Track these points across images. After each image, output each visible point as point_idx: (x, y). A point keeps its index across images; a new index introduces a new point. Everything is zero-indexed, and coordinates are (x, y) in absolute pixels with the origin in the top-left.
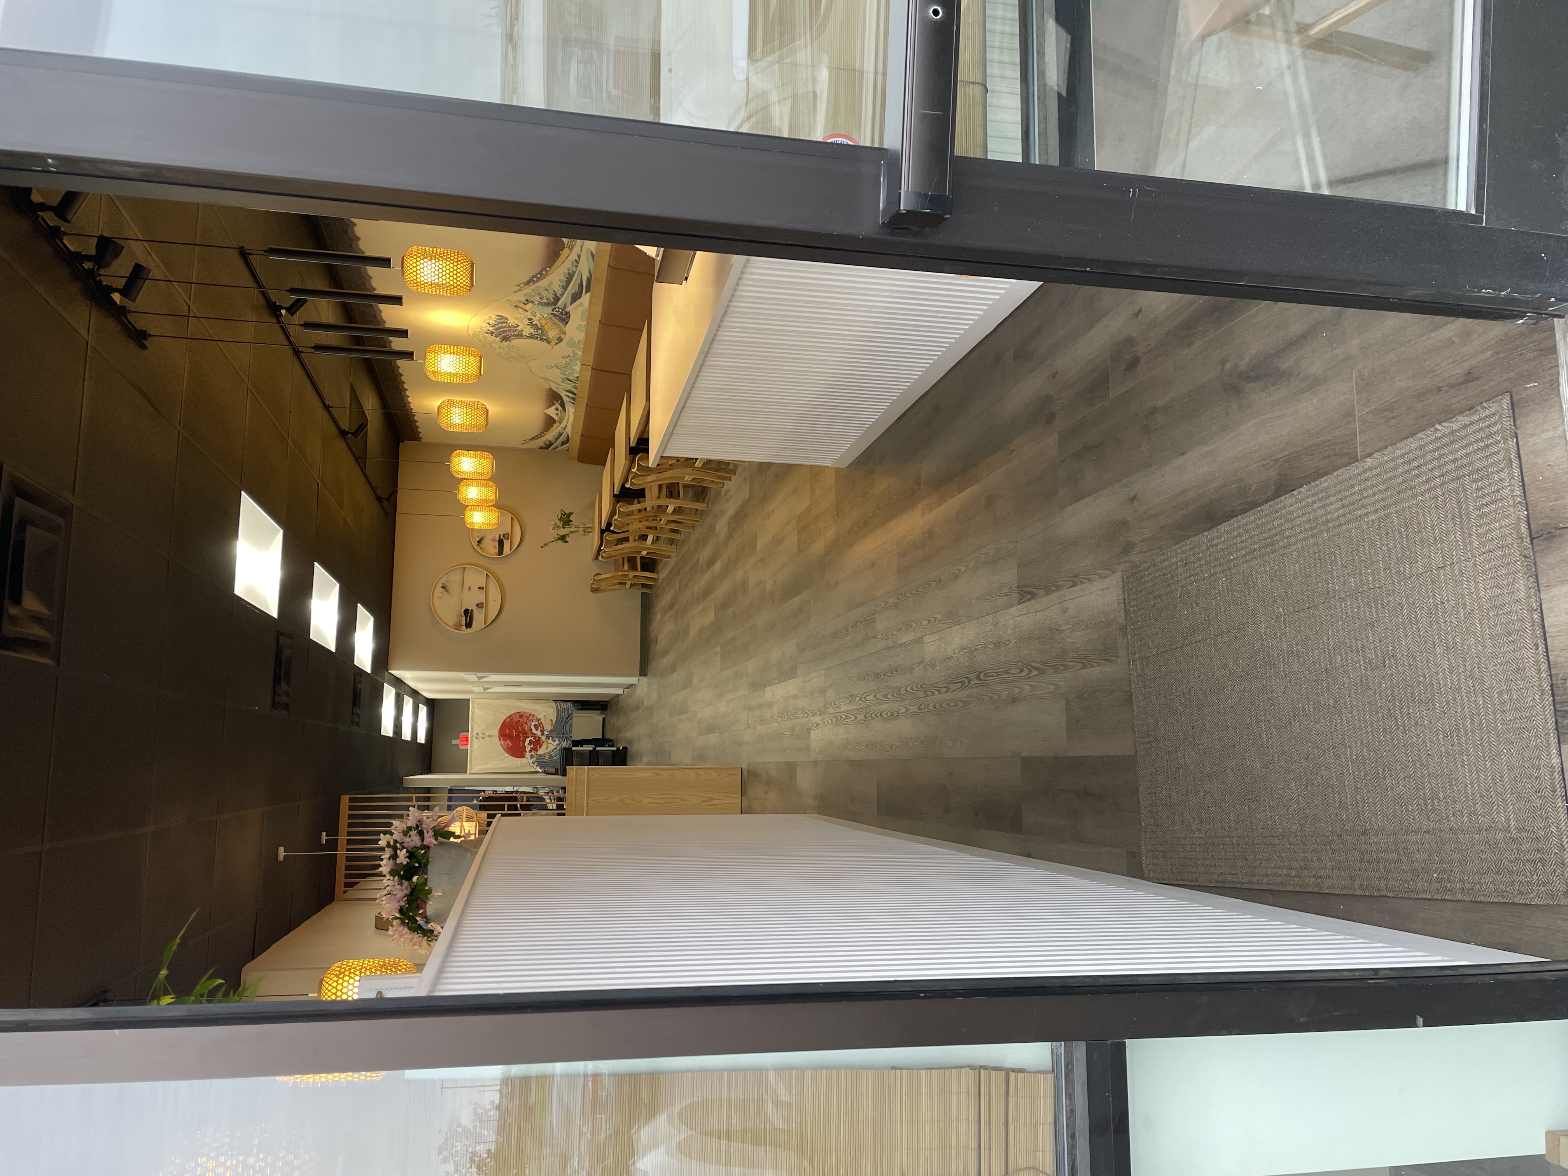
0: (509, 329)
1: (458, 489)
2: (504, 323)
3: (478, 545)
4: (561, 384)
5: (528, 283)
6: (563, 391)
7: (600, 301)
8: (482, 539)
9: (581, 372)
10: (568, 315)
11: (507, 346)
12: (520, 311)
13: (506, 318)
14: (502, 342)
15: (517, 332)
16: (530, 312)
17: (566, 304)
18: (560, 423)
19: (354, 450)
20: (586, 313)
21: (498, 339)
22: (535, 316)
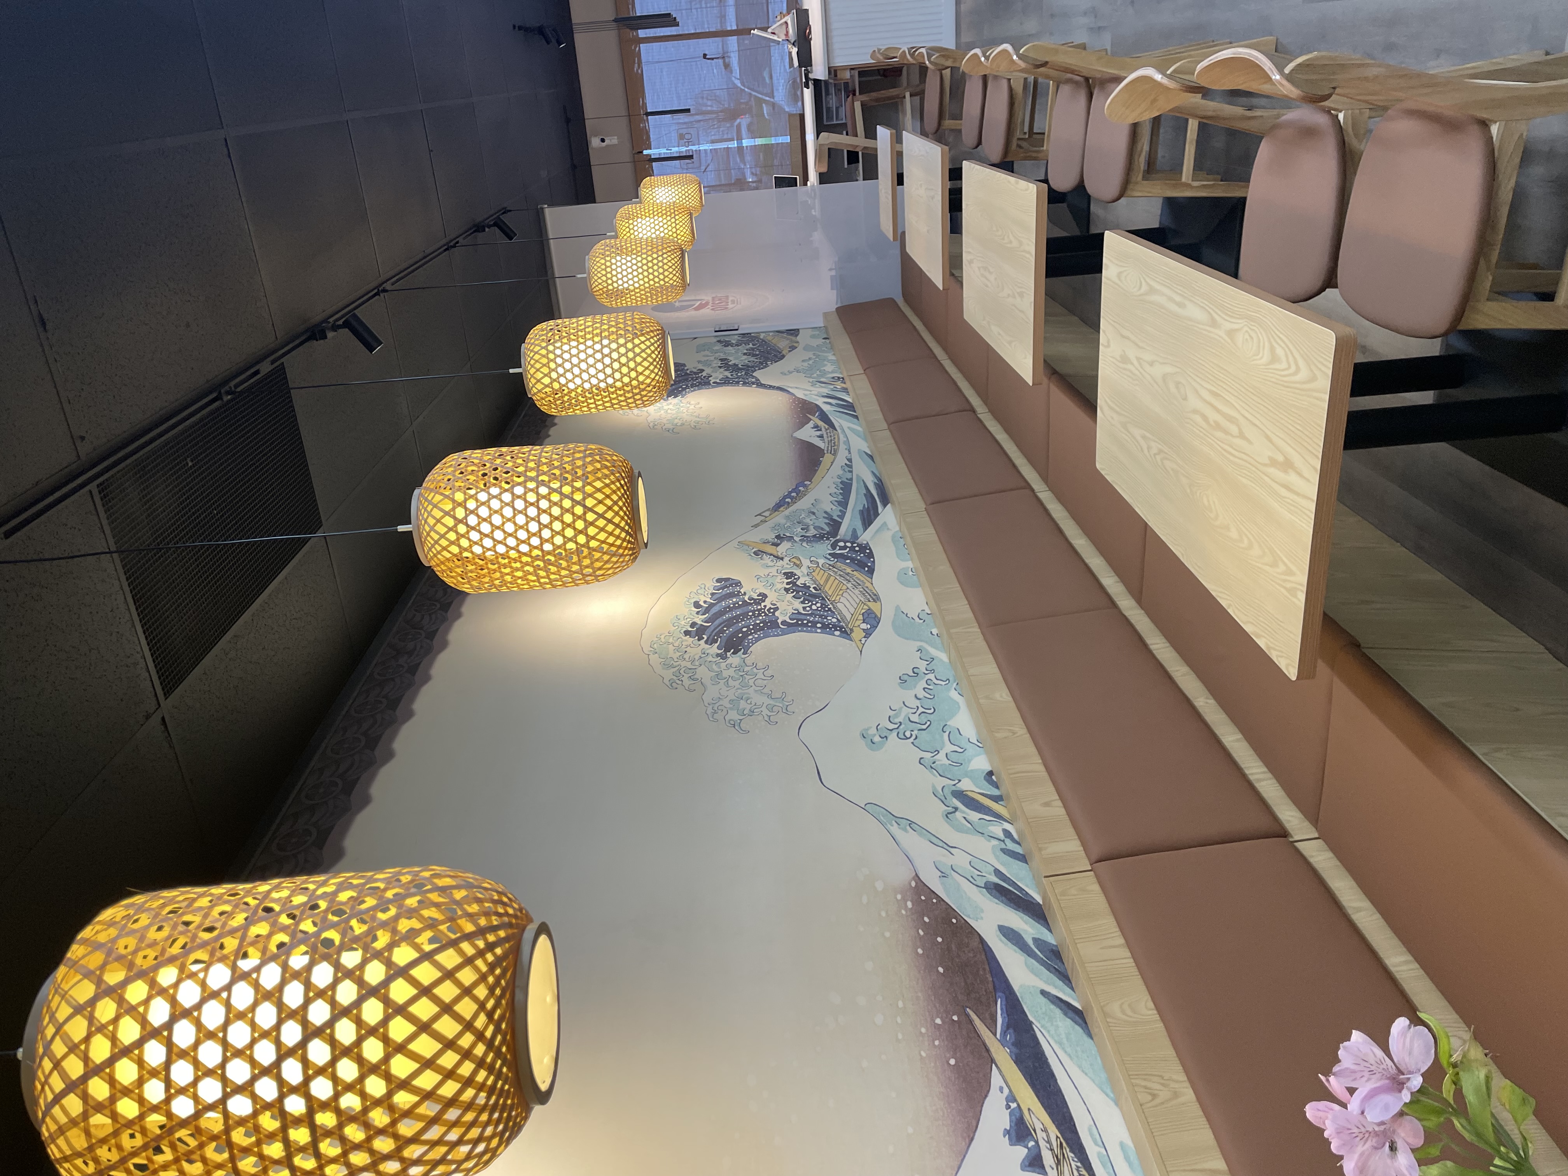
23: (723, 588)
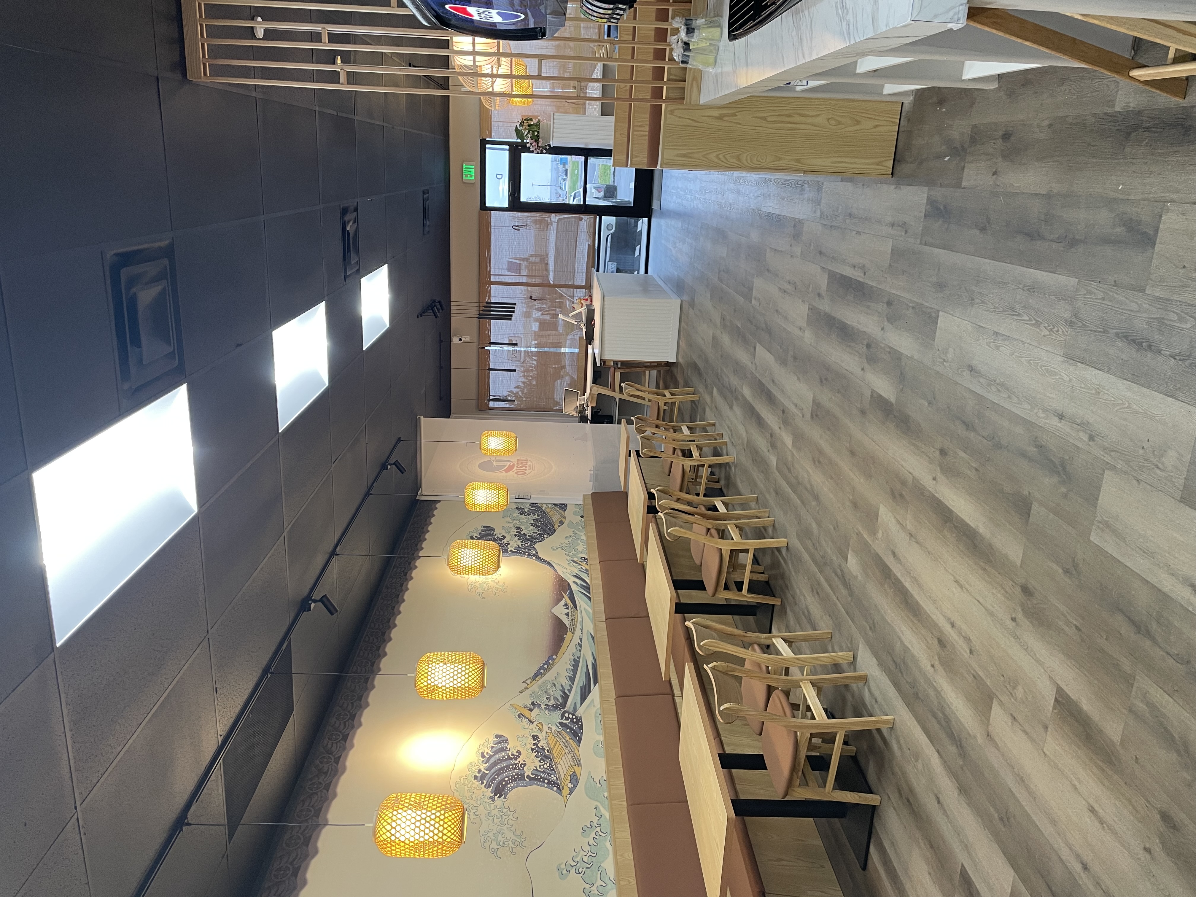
0: (508, 763)
10: (579, 722)
13: (506, 741)
15: (517, 770)
16: (535, 723)
20: (600, 718)
22: (541, 731)
23: (498, 743)
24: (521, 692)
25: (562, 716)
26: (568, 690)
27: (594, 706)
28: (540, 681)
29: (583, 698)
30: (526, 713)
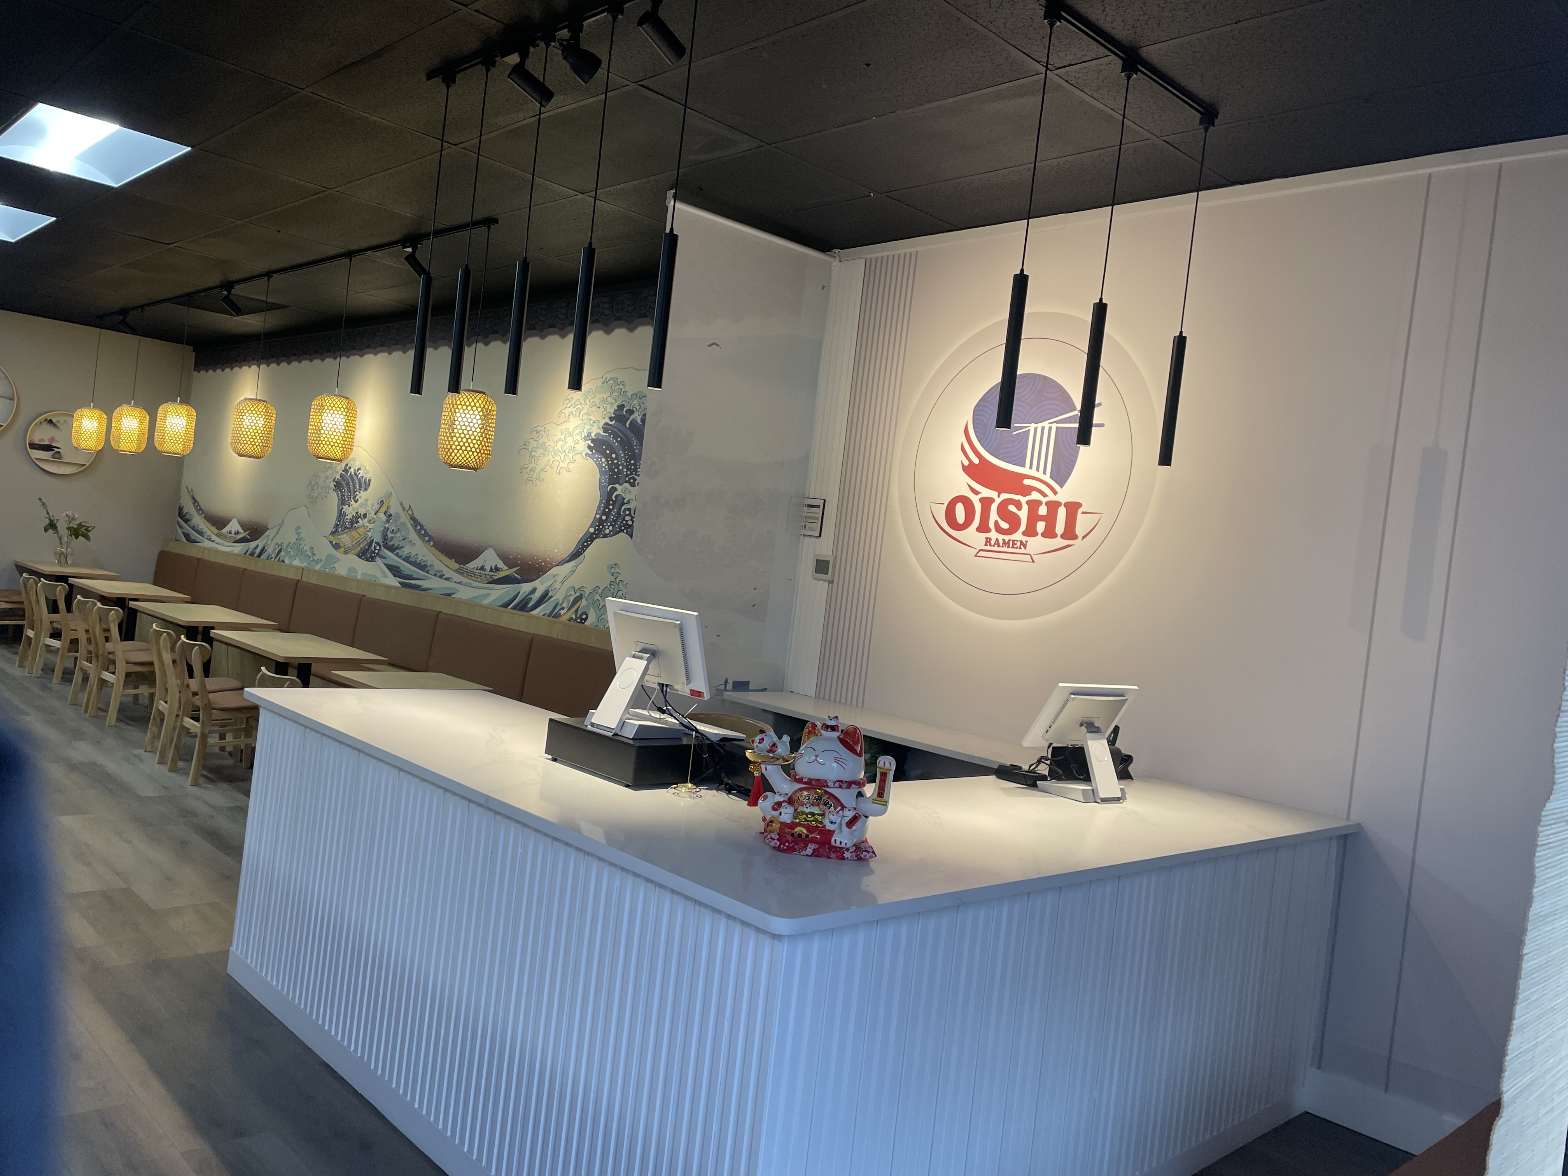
0: (352, 491)
1: (137, 405)
2: (360, 486)
3: (46, 420)
4: (275, 542)
5: (413, 519)
6: (264, 542)
7: (391, 598)
8: (55, 425)
9: (290, 566)
10: (372, 559)
11: (328, 486)
12: (377, 507)
13: (366, 490)
14: (334, 480)
15: (347, 499)
16: (375, 516)
17: (386, 558)
18: (216, 535)
19: (202, 294)
20: (373, 580)
21: (338, 477)
22: (369, 522)
23: (365, 482)
24: (401, 504)
25: (377, 543)
26: (398, 553)
27: (382, 577)
28: (409, 524)
29: (391, 568)
30: (383, 509)
